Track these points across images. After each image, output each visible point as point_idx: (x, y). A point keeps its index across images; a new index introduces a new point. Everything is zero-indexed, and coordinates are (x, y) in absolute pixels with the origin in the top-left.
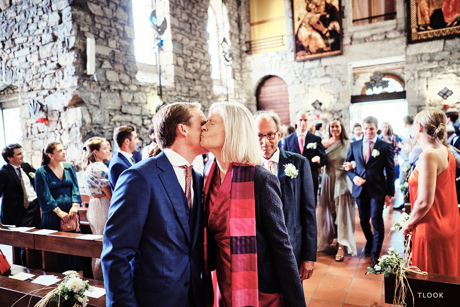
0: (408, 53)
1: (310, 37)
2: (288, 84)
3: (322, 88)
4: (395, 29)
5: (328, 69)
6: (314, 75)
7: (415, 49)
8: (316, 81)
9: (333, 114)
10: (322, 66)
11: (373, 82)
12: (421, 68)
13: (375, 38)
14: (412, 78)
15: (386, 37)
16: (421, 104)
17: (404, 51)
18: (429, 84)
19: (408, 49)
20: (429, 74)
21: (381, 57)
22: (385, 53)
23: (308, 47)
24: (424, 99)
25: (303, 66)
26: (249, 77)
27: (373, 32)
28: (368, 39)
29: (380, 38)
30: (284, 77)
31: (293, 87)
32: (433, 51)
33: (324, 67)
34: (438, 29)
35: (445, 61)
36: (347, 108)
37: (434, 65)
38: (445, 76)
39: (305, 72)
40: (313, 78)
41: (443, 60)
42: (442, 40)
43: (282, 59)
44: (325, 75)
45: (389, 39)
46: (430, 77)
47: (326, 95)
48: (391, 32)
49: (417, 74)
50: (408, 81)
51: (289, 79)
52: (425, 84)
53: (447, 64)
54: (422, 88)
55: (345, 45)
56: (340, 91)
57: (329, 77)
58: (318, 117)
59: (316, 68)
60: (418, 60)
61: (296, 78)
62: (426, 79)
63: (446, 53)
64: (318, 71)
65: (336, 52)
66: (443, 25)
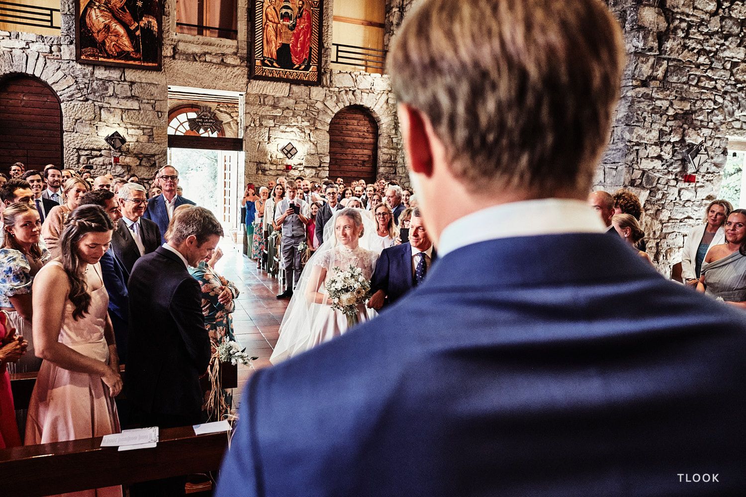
0: (249, 90)
1: (107, 27)
2: (61, 98)
3: (124, 116)
4: (235, 54)
5: (135, 86)
6: (110, 92)
7: (257, 87)
8: (114, 102)
9: (141, 160)
10: (125, 80)
11: (200, 120)
12: (264, 114)
13: (208, 58)
14: (252, 125)
15: (222, 60)
16: (261, 161)
17: (243, 86)
18: (271, 136)
19: (249, 85)
20: (271, 123)
22: (220, 84)
23: (104, 43)
24: (266, 155)
25: (93, 73)
27: (207, 49)
28: (200, 57)
29: (215, 61)
30: (55, 85)
31: (72, 105)
32: (277, 95)
33: (130, 84)
34: (285, 69)
35: (289, 111)
36: (165, 154)
37: (277, 113)
38: (289, 129)
39: (94, 84)
40: (110, 96)
41: (288, 108)
42: (289, 84)
43: (51, 52)
44: (130, 96)
45: (228, 66)
46: (273, 127)
47: (131, 128)
48: (230, 56)
49: (258, 120)
50: (247, 127)
51: (64, 90)
52: (267, 135)
53: (291, 114)
54: (263, 140)
55: (165, 57)
56: (154, 125)
57: (138, 100)
58: (116, 160)
59: (115, 82)
60: (260, 102)
61: (77, 91)
62: (268, 129)
63: (292, 101)
64: (118, 88)
65: (150, 64)
66: (291, 66)
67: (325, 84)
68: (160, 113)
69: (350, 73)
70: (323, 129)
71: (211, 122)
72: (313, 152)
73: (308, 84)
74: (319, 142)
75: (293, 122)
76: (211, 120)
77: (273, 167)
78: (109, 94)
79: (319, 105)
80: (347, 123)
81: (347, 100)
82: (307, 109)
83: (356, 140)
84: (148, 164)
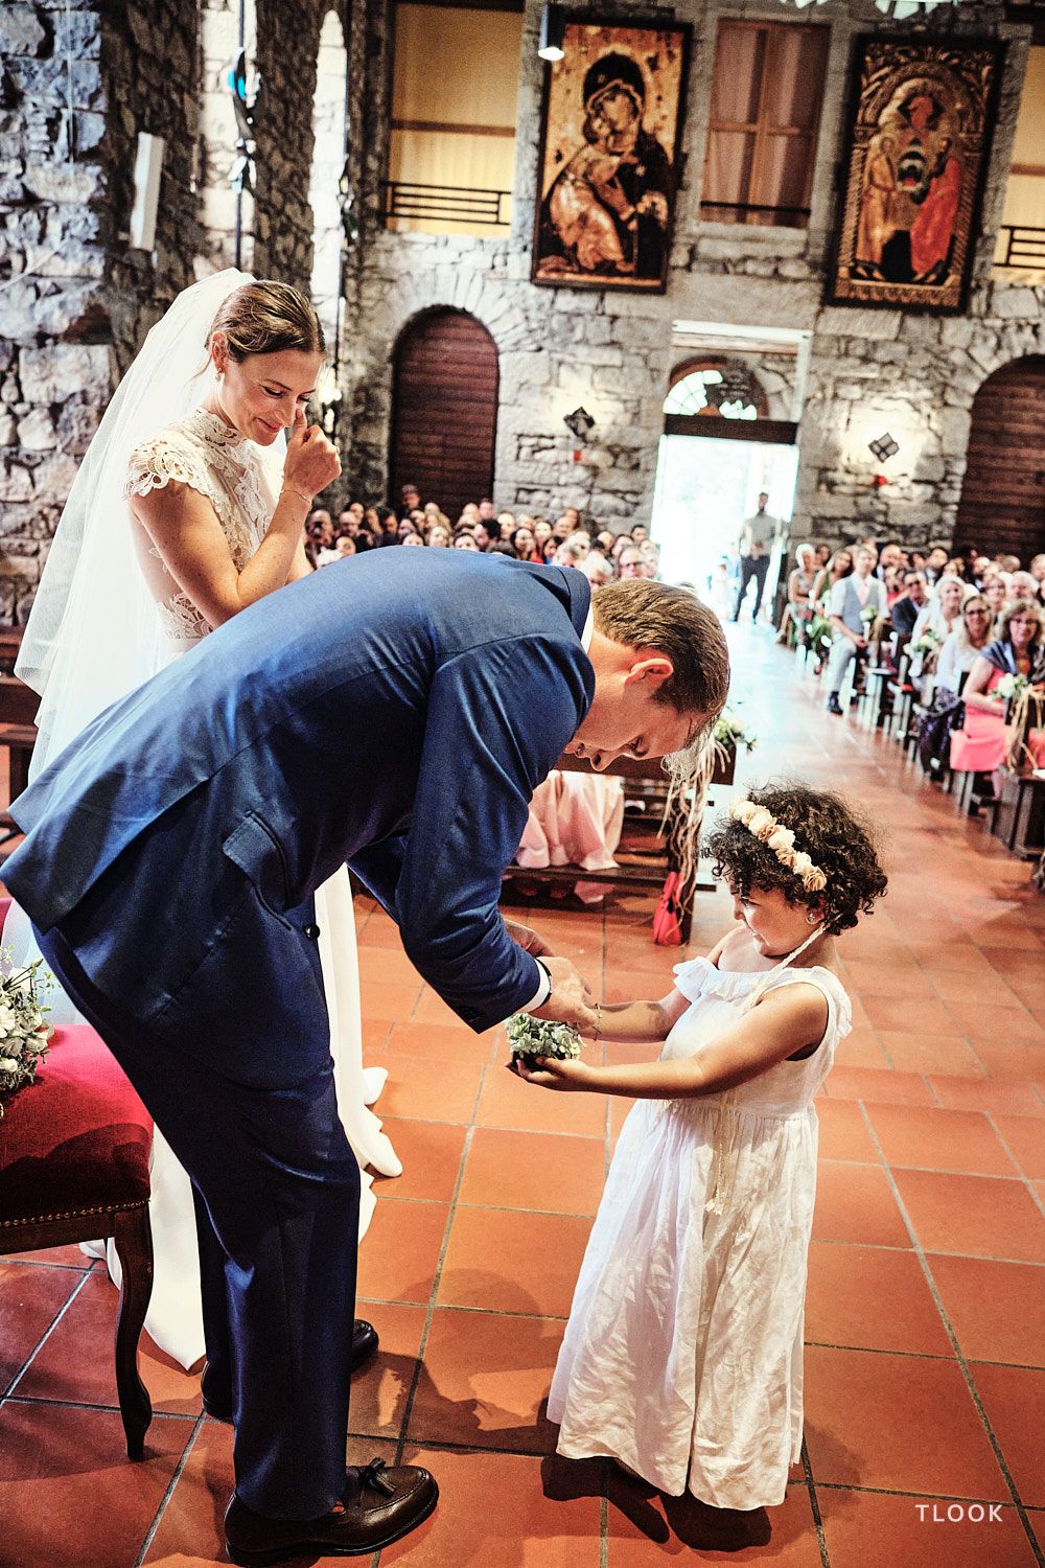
0: (820, 328)
1: (583, 218)
2: (501, 347)
3: (597, 377)
4: (801, 256)
5: (619, 323)
6: (578, 335)
7: (838, 320)
8: (582, 352)
9: (616, 456)
10: (603, 314)
11: (726, 386)
12: (844, 374)
13: (750, 267)
14: (819, 395)
15: (776, 271)
16: (829, 465)
17: (811, 319)
18: (853, 417)
19: (822, 317)
20: (855, 392)
21: (757, 324)
22: (768, 315)
23: (575, 247)
24: (837, 454)
25: (553, 302)
26: (383, 299)
27: (750, 249)
28: (735, 266)
29: (762, 271)
30: (494, 324)
31: (517, 359)
32: (875, 336)
33: (611, 319)
35: (895, 367)
36: (656, 447)
37: (872, 372)
38: (889, 404)
39: (554, 321)
40: (577, 343)
41: (891, 363)
42: (899, 314)
43: (493, 267)
44: (610, 341)
45: (783, 279)
46: (859, 400)
47: (605, 399)
48: (791, 261)
49: (832, 386)
50: (808, 400)
51: (506, 332)
52: (845, 416)
53: (899, 374)
54: (837, 424)
55: (674, 268)
56: (644, 394)
57: (621, 348)
58: (577, 457)
59: (588, 317)
60: (839, 350)
61: (526, 333)
62: (849, 403)
63: (901, 348)
64: (592, 326)
65: (648, 283)
66: (907, 276)
67: (975, 310)
68: (655, 373)
69: (1033, 288)
70: (962, 404)
71: (744, 389)
72: (933, 451)
73: (940, 312)
74: (947, 430)
75: (899, 389)
76: (745, 386)
77: (850, 479)
78: (575, 339)
79: (958, 357)
80: (1014, 393)
81: (1019, 345)
82: (932, 364)
83: (1030, 428)
84: (627, 465)
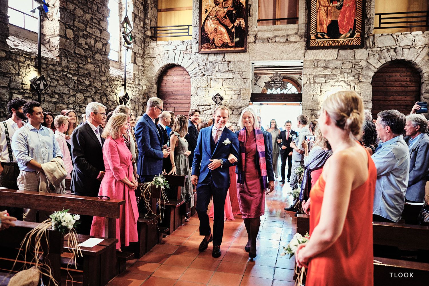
0: (306, 58)
1: (216, 30)
2: (191, 76)
3: (224, 83)
4: (296, 34)
5: (230, 64)
7: (312, 54)
8: (218, 75)
9: (233, 110)
10: (225, 61)
12: (317, 74)
13: (277, 39)
14: (308, 82)
15: (287, 39)
18: (322, 89)
19: (306, 54)
20: (323, 80)
21: (282, 59)
22: (285, 55)
23: (214, 40)
24: (318, 103)
25: (207, 59)
26: (151, 63)
27: (276, 33)
28: (271, 40)
29: (282, 40)
30: (188, 68)
31: (196, 79)
32: (328, 59)
33: (228, 63)
34: (333, 39)
35: (337, 70)
37: (328, 72)
38: (337, 84)
39: (208, 65)
40: (217, 72)
41: (336, 68)
42: (337, 50)
43: (187, 50)
44: (228, 70)
45: (290, 42)
46: (324, 83)
47: (228, 90)
48: (292, 36)
49: (313, 79)
50: (304, 85)
51: (192, 70)
52: (319, 89)
53: (339, 72)
54: (316, 93)
56: (241, 88)
57: (232, 72)
59: (220, 63)
60: (314, 65)
61: (199, 70)
62: (320, 84)
63: (339, 62)
64: (221, 66)
66: (338, 36)
67: (368, 45)
68: (245, 80)
69: (391, 35)
70: (367, 81)
71: (279, 84)
73: (353, 47)
74: (362, 92)
75: (340, 78)
76: (280, 82)
78: (216, 71)
79: (363, 63)
80: (390, 75)
81: (388, 57)
82: (352, 67)
83: (398, 89)
84: (237, 113)
